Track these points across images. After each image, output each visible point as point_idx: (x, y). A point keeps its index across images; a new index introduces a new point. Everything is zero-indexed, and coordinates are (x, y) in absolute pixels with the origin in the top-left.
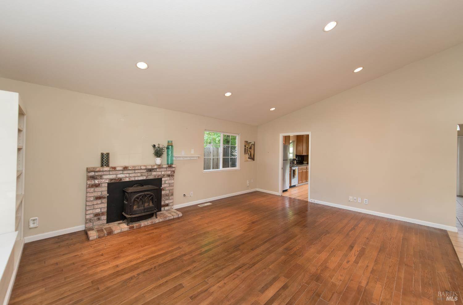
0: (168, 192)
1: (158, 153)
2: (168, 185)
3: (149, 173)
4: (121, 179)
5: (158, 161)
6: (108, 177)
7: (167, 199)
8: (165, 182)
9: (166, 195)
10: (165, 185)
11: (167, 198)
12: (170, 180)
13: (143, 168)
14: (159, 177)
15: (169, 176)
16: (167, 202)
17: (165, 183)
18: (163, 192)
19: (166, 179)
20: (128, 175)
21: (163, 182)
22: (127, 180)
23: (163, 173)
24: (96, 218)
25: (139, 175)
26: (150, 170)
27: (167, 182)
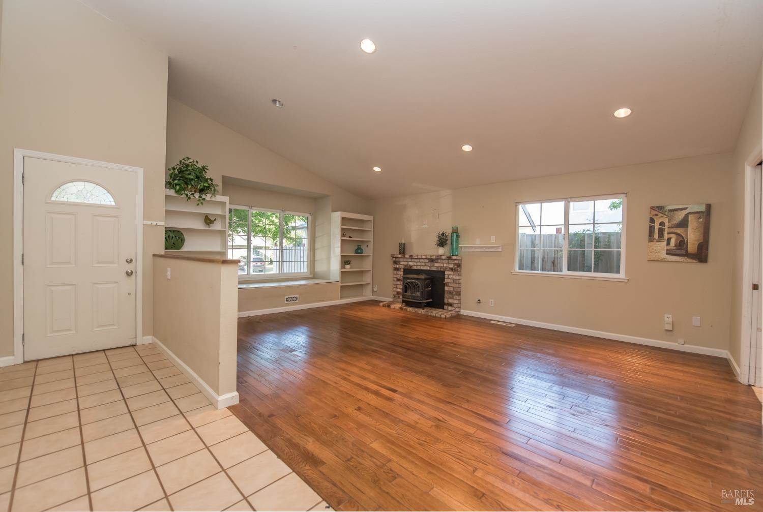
0: (452, 290)
1: (442, 242)
2: (452, 281)
3: (432, 264)
4: (411, 266)
5: (441, 251)
6: (403, 263)
7: (451, 298)
8: (448, 276)
9: (450, 293)
10: (449, 281)
11: (451, 296)
12: (454, 275)
13: (424, 257)
14: (442, 270)
15: (452, 269)
16: (450, 301)
17: (448, 278)
18: (446, 288)
19: (450, 273)
20: (415, 264)
21: (446, 276)
22: (415, 268)
23: (445, 265)
24: (397, 296)
25: (423, 264)
26: (432, 261)
27: (450, 277)
